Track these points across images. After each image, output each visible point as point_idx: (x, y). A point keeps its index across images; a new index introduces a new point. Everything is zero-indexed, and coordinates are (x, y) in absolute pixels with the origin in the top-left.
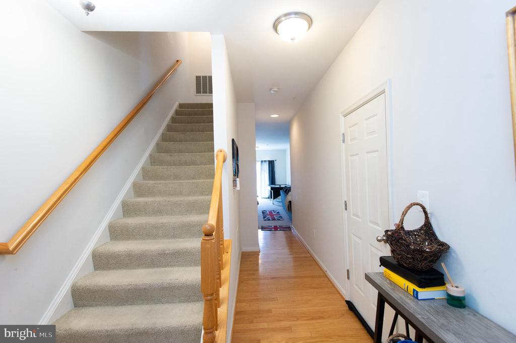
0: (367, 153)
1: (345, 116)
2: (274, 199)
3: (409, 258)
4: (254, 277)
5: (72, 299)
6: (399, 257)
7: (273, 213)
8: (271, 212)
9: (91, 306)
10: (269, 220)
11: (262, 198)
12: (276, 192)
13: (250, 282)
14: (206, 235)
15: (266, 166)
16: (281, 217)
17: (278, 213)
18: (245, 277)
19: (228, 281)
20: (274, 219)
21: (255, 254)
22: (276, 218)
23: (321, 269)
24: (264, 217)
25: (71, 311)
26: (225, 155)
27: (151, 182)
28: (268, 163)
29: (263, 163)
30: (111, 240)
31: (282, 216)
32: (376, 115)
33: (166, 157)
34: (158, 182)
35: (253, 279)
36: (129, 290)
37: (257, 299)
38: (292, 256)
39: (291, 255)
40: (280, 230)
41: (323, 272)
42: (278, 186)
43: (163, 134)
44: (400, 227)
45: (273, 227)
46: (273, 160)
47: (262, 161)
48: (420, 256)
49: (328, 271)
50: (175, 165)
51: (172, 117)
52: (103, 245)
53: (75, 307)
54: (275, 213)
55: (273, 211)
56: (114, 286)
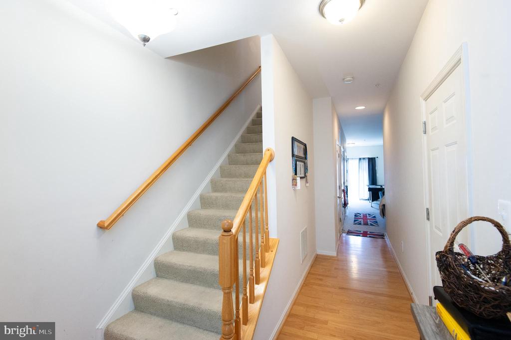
0: (447, 146)
1: (426, 99)
2: (373, 201)
3: (459, 294)
4: (320, 282)
5: (154, 270)
6: (449, 290)
7: (368, 218)
8: (365, 216)
9: (166, 278)
10: (360, 224)
11: (360, 200)
12: (376, 193)
13: (314, 286)
14: (225, 231)
15: (365, 164)
16: (376, 222)
17: (375, 217)
18: (312, 281)
19: (267, 280)
20: (366, 224)
21: (330, 259)
22: (369, 223)
23: (408, 290)
24: (355, 221)
25: (153, 279)
26: (273, 154)
27: (225, 179)
28: (367, 160)
29: (362, 160)
30: (189, 226)
31: (378, 222)
32: (453, 95)
33: (241, 157)
34: (230, 179)
35: (320, 285)
36: (190, 270)
37: (317, 307)
38: (385, 270)
39: (385, 268)
40: (370, 237)
41: (409, 293)
42: (379, 187)
43: (242, 136)
44: (449, 249)
45: (362, 232)
46: (374, 157)
47: (360, 159)
48: (476, 296)
49: (413, 294)
50: (247, 164)
51: (253, 120)
52: (180, 230)
53: (157, 276)
54: (370, 218)
55: (369, 214)
56: (180, 265)
